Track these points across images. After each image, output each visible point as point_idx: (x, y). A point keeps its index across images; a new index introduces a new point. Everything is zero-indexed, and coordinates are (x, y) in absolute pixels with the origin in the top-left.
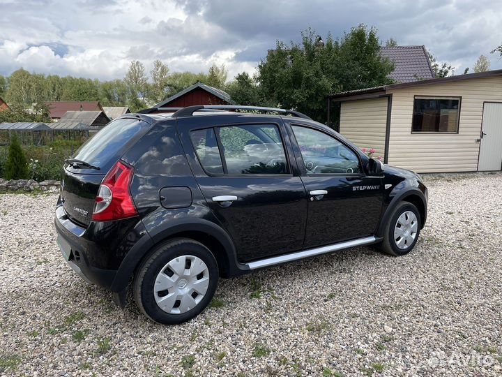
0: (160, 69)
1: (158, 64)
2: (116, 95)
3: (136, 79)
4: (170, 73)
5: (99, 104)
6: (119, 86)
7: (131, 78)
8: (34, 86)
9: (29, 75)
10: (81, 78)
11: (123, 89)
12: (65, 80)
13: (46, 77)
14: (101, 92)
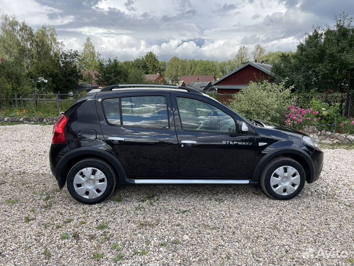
0: (259, 50)
1: (258, 47)
2: (227, 70)
3: (242, 58)
4: (266, 53)
5: (215, 77)
6: (230, 64)
7: (238, 58)
8: (180, 66)
9: (179, 60)
10: (207, 61)
11: (232, 66)
12: (198, 62)
13: (188, 60)
14: (218, 69)
